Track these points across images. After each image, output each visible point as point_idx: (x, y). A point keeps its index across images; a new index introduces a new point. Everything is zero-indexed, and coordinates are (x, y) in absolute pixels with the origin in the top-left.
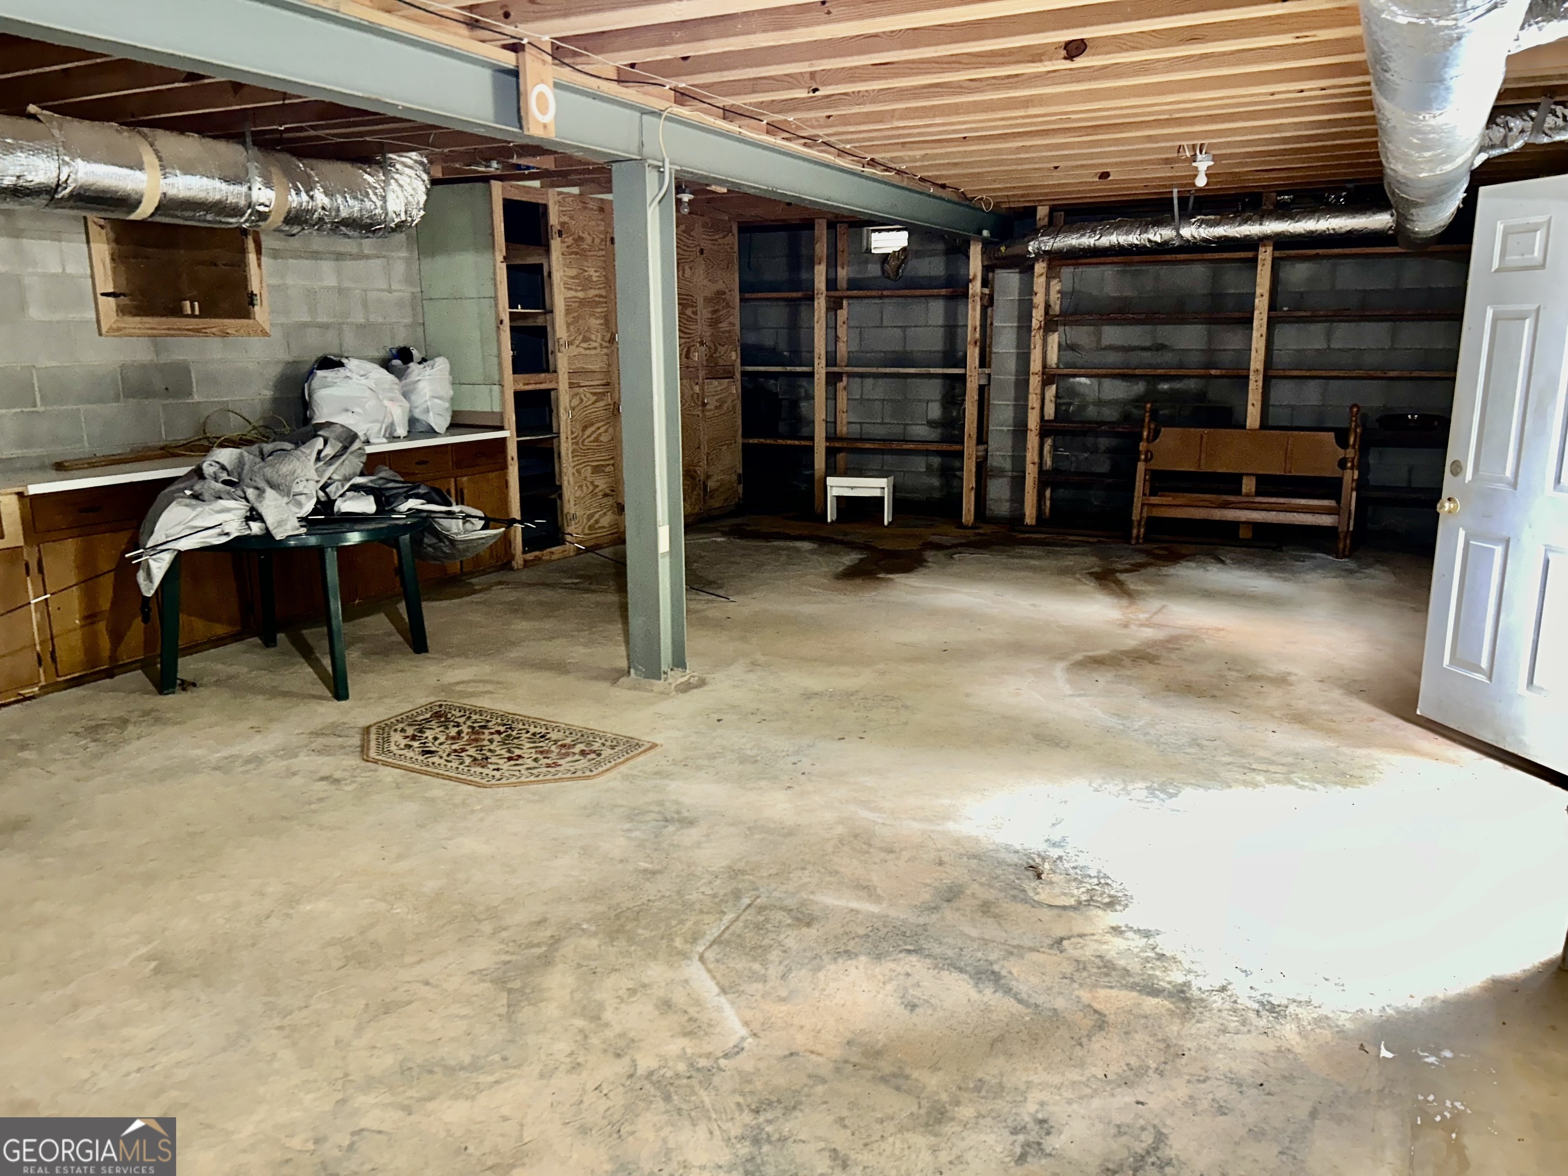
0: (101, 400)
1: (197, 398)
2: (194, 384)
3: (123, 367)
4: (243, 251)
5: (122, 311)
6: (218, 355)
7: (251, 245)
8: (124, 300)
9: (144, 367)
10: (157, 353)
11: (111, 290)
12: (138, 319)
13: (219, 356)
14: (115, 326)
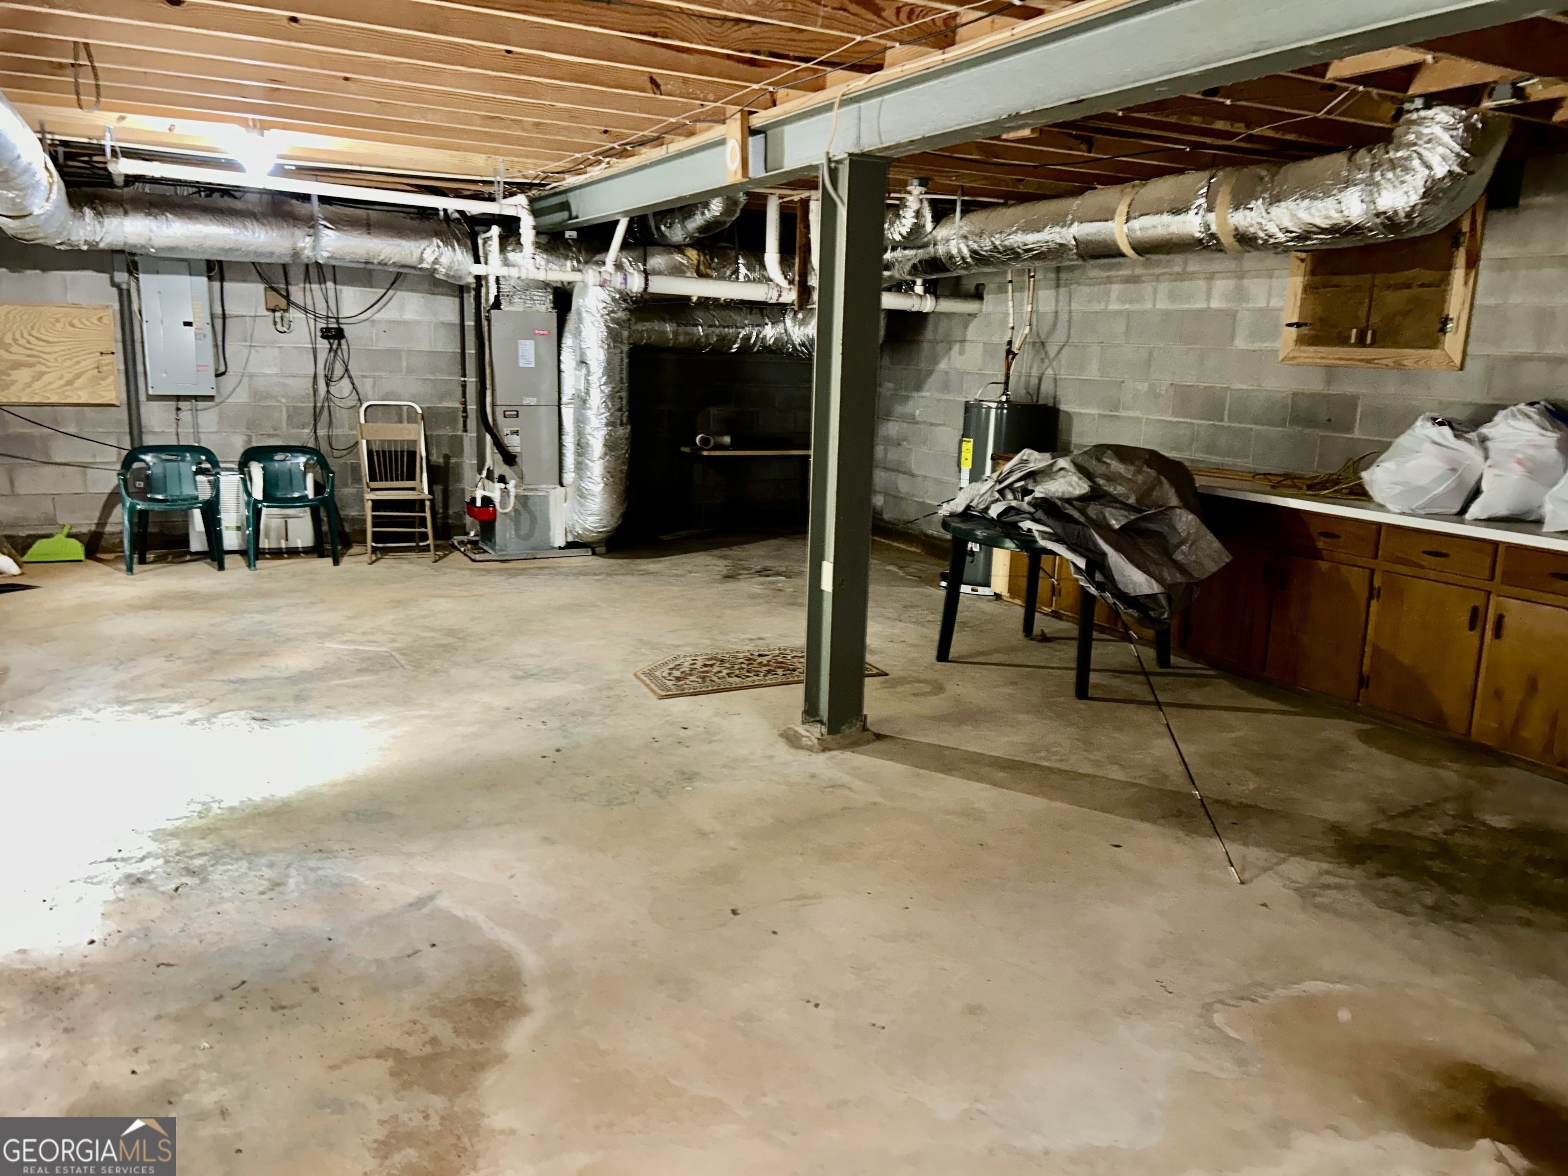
0: (1269, 423)
1: (1357, 434)
2: (1358, 421)
3: (1295, 394)
4: (1449, 266)
5: (1301, 341)
6: (1391, 389)
7: (1461, 258)
8: (1305, 330)
9: (1313, 396)
10: (1329, 382)
11: (1295, 320)
12: (1312, 349)
13: (1393, 390)
14: (1291, 355)
